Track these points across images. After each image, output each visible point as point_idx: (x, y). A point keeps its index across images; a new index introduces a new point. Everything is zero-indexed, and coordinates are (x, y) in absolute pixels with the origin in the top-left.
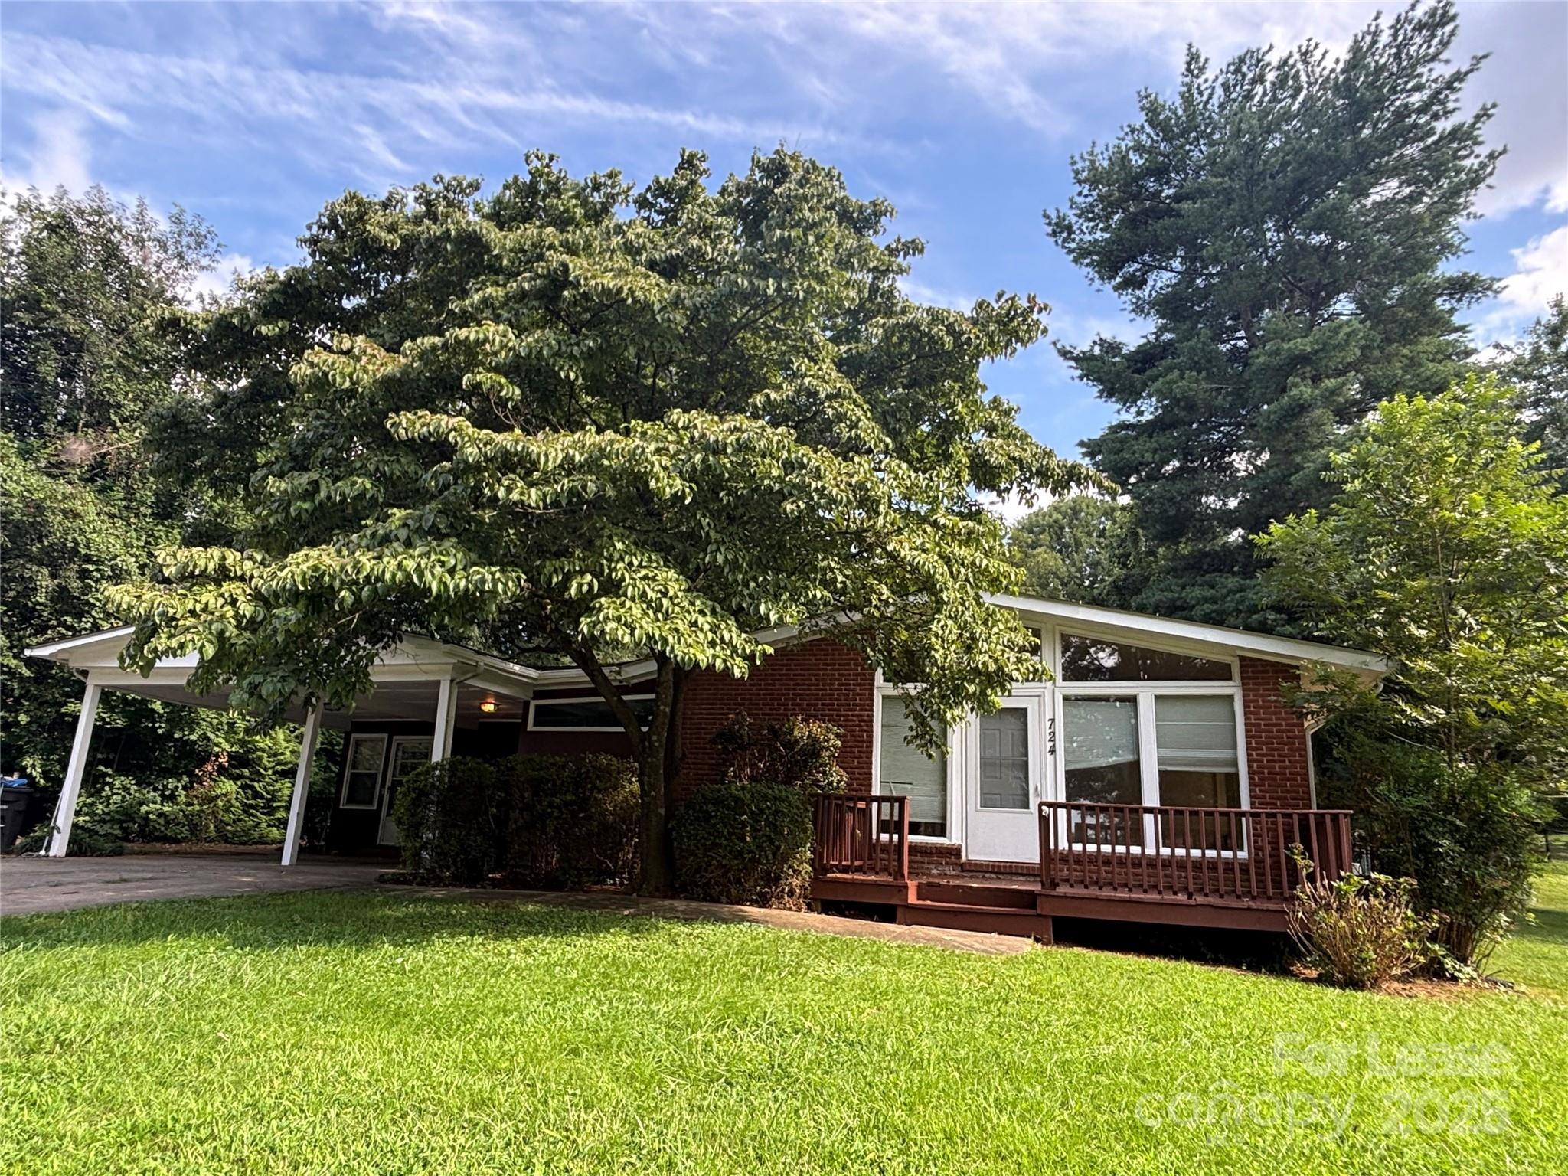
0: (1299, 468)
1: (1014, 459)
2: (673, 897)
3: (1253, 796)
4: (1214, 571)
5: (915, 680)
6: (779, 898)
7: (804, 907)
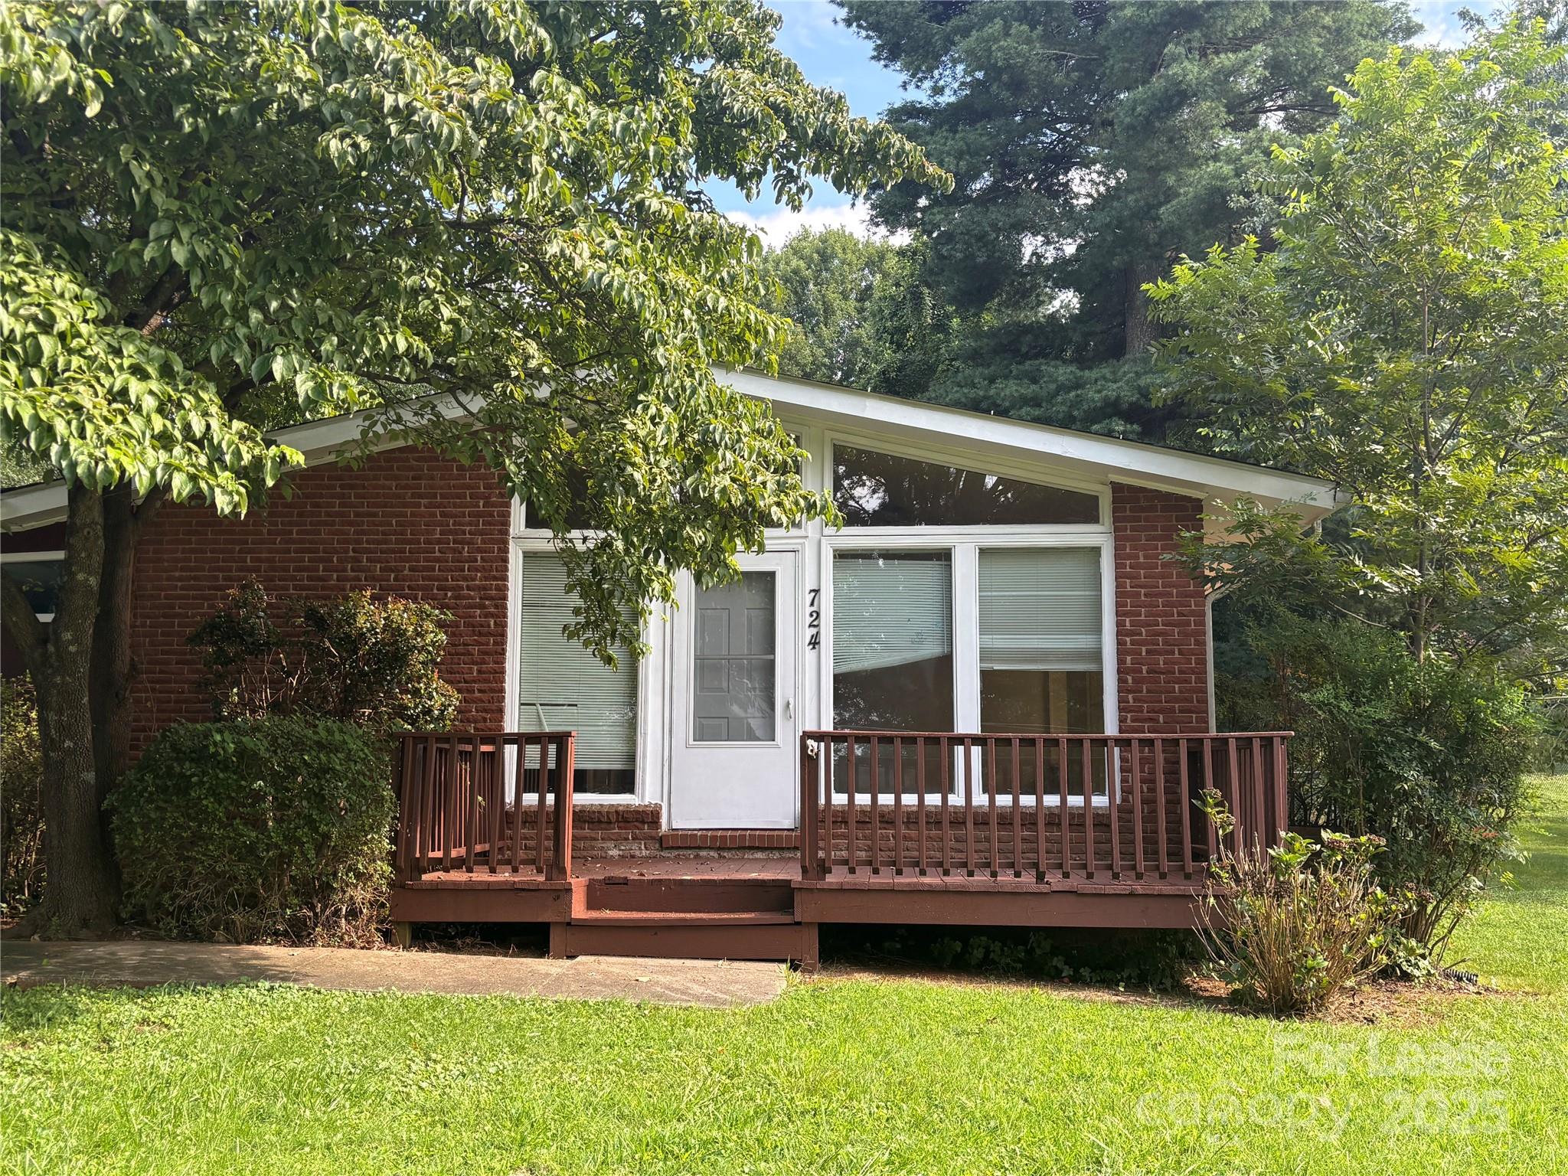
0: (1170, 194)
1: (775, 107)
2: (114, 937)
3: (1123, 708)
4: (1036, 357)
5: (586, 526)
6: (331, 925)
7: (378, 938)
